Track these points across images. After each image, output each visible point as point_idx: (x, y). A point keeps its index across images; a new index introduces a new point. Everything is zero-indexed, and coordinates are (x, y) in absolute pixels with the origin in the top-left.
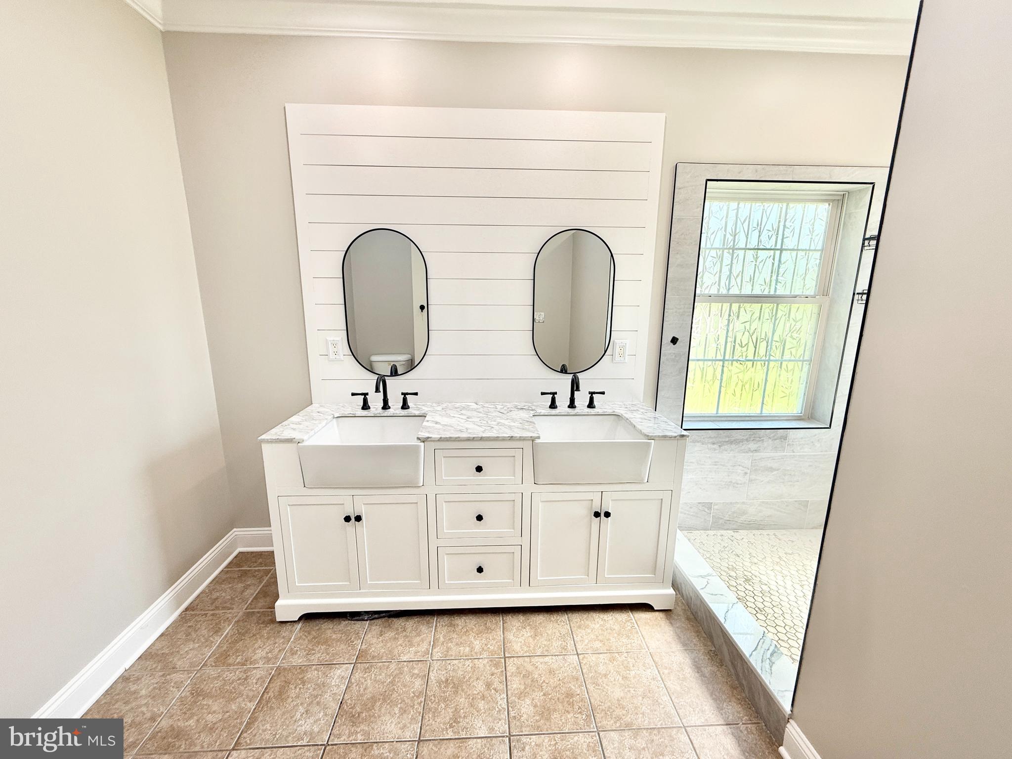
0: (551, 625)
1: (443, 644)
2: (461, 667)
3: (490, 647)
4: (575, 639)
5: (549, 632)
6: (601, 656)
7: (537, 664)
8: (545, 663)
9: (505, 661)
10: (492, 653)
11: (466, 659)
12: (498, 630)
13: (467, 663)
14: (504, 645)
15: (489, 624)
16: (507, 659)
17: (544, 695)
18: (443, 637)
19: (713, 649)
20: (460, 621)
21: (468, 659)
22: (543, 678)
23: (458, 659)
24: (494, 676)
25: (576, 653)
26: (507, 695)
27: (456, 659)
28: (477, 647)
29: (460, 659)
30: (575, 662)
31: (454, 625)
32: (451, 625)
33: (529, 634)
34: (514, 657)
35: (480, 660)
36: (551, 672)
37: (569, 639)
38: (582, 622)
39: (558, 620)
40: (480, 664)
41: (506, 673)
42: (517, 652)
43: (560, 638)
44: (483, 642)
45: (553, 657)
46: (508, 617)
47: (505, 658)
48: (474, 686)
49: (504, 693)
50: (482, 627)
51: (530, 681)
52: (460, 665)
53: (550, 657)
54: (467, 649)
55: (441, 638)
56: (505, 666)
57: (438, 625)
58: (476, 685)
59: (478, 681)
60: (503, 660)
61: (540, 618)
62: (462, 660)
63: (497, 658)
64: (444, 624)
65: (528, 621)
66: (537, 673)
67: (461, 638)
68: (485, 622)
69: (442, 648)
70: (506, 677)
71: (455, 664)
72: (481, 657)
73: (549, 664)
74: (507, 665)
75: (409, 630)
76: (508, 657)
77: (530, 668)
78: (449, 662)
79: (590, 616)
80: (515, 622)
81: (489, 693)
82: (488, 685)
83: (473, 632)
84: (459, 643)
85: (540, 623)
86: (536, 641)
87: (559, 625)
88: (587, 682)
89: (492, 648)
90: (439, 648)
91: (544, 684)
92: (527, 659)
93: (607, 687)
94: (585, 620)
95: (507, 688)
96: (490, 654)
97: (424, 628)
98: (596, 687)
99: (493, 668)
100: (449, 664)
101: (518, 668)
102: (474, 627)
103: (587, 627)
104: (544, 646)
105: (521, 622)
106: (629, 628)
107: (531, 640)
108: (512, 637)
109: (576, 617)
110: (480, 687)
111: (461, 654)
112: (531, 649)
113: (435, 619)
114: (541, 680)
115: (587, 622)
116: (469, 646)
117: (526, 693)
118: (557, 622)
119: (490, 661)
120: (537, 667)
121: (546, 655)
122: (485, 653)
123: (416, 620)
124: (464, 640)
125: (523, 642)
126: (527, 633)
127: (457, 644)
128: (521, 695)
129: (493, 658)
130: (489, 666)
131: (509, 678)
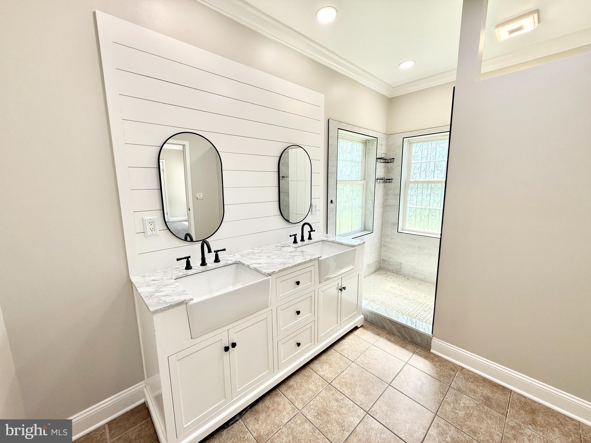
0: (331, 357)
1: (296, 399)
2: (317, 402)
3: (319, 384)
4: (346, 356)
5: (334, 360)
6: (361, 357)
7: (344, 377)
8: (346, 374)
9: (331, 385)
10: (322, 386)
11: (315, 397)
12: (313, 374)
13: (317, 398)
14: (323, 379)
15: (307, 375)
16: (331, 384)
17: (360, 386)
18: (293, 396)
19: (387, 331)
20: (292, 382)
21: (316, 397)
22: (352, 380)
23: (311, 400)
24: (335, 395)
25: (352, 362)
26: (348, 398)
27: (310, 401)
28: (313, 388)
29: (312, 399)
30: (356, 366)
31: (291, 386)
32: (290, 387)
33: (328, 367)
34: (333, 381)
35: (322, 393)
36: (352, 376)
37: (343, 358)
38: (341, 348)
39: (331, 353)
40: (323, 394)
41: (337, 390)
42: (332, 378)
43: (340, 360)
44: (313, 384)
45: (346, 369)
46: (311, 366)
47: (330, 384)
48: (332, 406)
49: (346, 398)
50: (305, 378)
51: (349, 385)
52: (316, 402)
53: (345, 370)
54: (310, 392)
55: (293, 397)
56: (334, 387)
57: (283, 392)
58: (332, 404)
59: (331, 402)
60: (330, 385)
61: (324, 357)
62: (314, 399)
63: (327, 386)
64: (286, 389)
65: (321, 361)
66: (348, 380)
67: (302, 390)
68: (304, 375)
69: (298, 401)
70: (339, 391)
71: (313, 403)
72: (320, 391)
73: (348, 373)
74: (334, 386)
75: (271, 405)
76: (331, 382)
77: (344, 380)
78: (309, 405)
79: (341, 344)
80: (316, 365)
81: (341, 403)
82: (337, 400)
83: (304, 383)
84: (304, 393)
85: (327, 359)
86: (333, 368)
87: (334, 355)
88: (367, 370)
89: (320, 384)
90: (296, 402)
91: (355, 382)
92: (338, 377)
93: (375, 367)
94: (341, 346)
95: (345, 395)
96: (322, 387)
97: (277, 399)
98: (372, 369)
99: (330, 392)
100: (310, 405)
101: (340, 384)
102: (301, 380)
103: (344, 349)
104: (338, 367)
105: (319, 364)
106: (357, 340)
107: (331, 368)
108: (322, 373)
109: (336, 347)
110: (335, 404)
111: (310, 397)
112: (335, 372)
113: (278, 390)
114: (352, 382)
115: (343, 347)
116: (310, 390)
117: (353, 391)
118: (332, 354)
119: (325, 389)
120: (346, 378)
121: (343, 371)
122: (320, 388)
123: (268, 398)
124: (304, 389)
125: (329, 372)
126: (326, 367)
127: (303, 394)
128: (353, 393)
129: (325, 387)
130: (328, 392)
131: (341, 391)
